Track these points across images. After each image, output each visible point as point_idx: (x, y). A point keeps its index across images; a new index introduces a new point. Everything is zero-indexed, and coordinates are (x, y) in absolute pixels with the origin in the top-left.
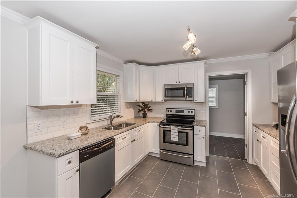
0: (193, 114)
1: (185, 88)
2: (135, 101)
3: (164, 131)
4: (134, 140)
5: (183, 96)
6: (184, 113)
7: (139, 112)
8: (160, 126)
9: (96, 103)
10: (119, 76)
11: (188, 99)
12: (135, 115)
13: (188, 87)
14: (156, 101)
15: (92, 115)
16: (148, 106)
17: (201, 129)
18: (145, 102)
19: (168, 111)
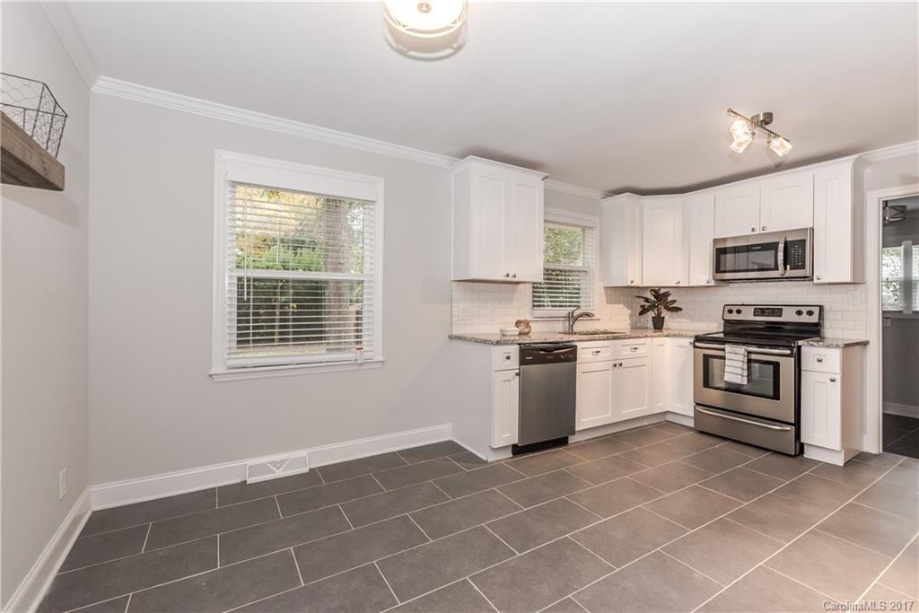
0: (814, 319)
1: (778, 243)
2: (629, 284)
3: (706, 358)
4: (621, 365)
5: (773, 266)
6: (780, 316)
7: (641, 313)
8: (696, 344)
9: (542, 281)
10: (591, 228)
11: (790, 273)
12: (632, 321)
13: (788, 240)
14: (691, 285)
15: (534, 306)
16: (670, 299)
17: (826, 356)
18: (660, 288)
19: (730, 312)
